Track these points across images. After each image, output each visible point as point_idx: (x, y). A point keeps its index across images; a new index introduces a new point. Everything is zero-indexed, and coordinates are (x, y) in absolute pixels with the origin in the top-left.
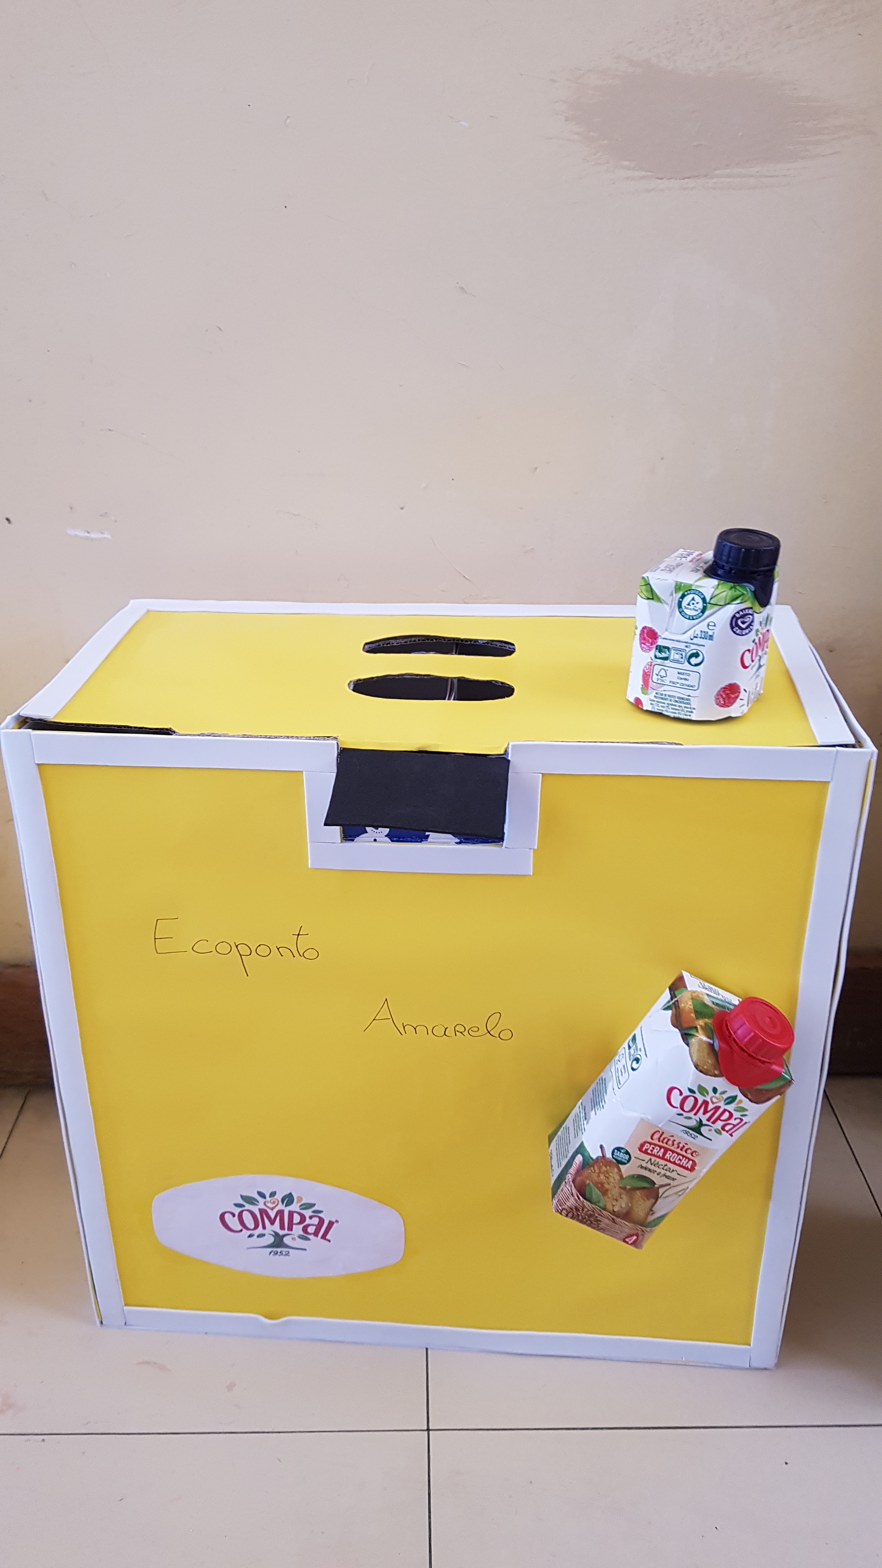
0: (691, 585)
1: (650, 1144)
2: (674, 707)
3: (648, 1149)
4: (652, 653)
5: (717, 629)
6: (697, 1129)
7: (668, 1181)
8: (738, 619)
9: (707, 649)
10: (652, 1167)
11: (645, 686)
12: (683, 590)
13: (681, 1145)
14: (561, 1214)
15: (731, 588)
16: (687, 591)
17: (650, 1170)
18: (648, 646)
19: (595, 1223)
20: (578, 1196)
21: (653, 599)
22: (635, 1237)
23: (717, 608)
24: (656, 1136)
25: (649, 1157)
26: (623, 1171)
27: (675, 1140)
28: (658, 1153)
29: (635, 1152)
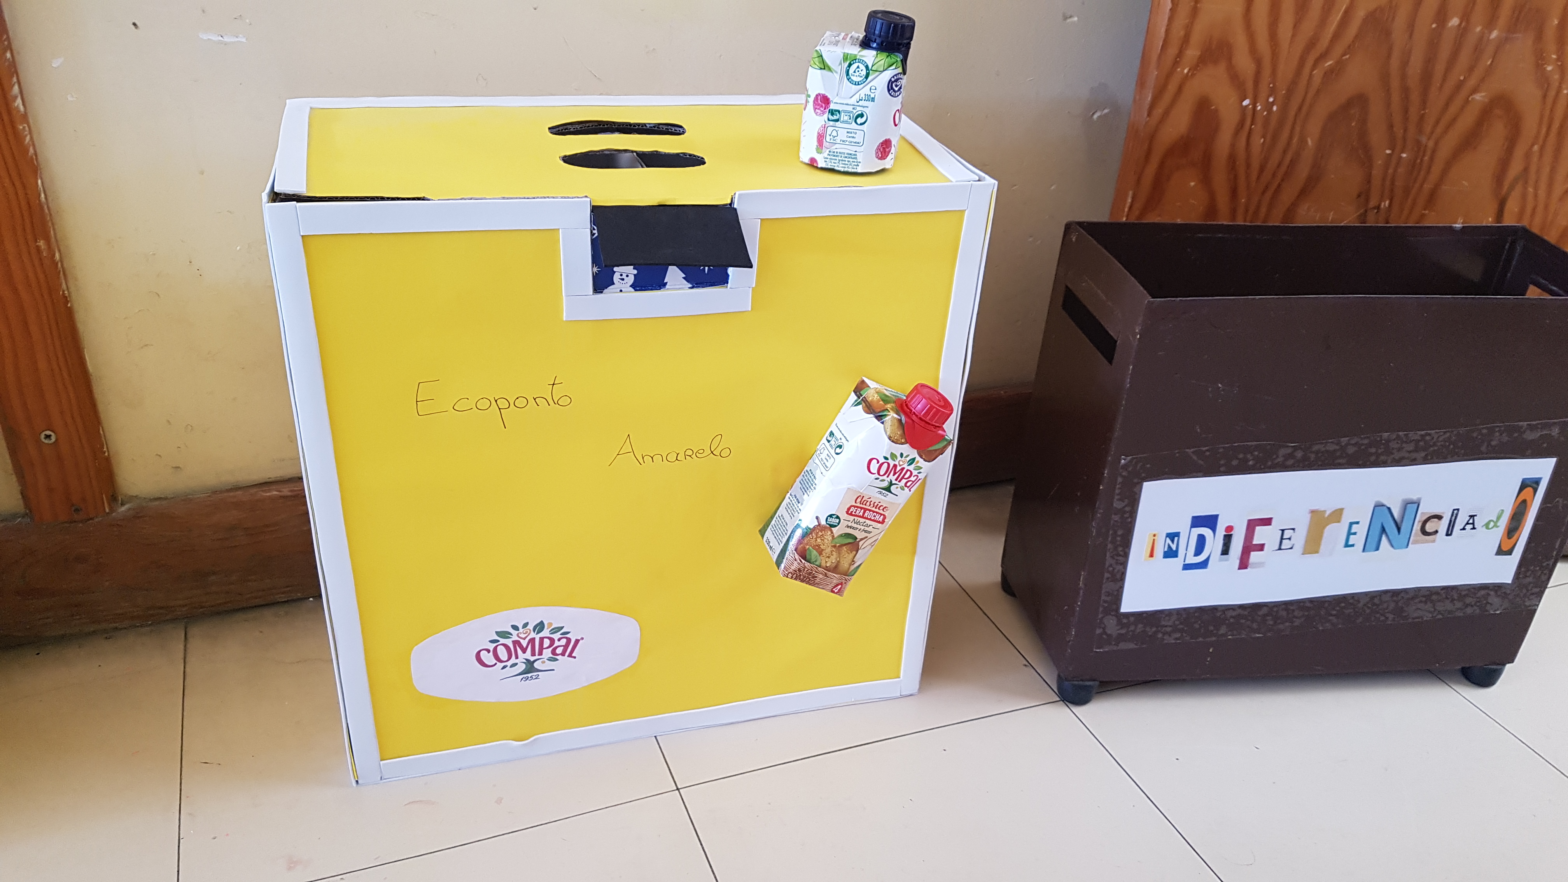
0: (856, 55)
1: (855, 507)
2: (843, 162)
3: (852, 512)
4: (826, 116)
5: (877, 92)
6: (888, 489)
7: (867, 535)
8: (893, 82)
9: (870, 110)
10: (855, 526)
11: (820, 146)
12: (850, 60)
13: (876, 504)
14: (787, 577)
15: (888, 56)
16: (853, 61)
17: (853, 528)
18: (822, 111)
19: (812, 579)
20: (800, 560)
21: (824, 69)
22: (840, 586)
23: (877, 73)
24: (859, 500)
25: (853, 518)
26: (834, 532)
27: (871, 501)
28: (859, 513)
29: (843, 516)
